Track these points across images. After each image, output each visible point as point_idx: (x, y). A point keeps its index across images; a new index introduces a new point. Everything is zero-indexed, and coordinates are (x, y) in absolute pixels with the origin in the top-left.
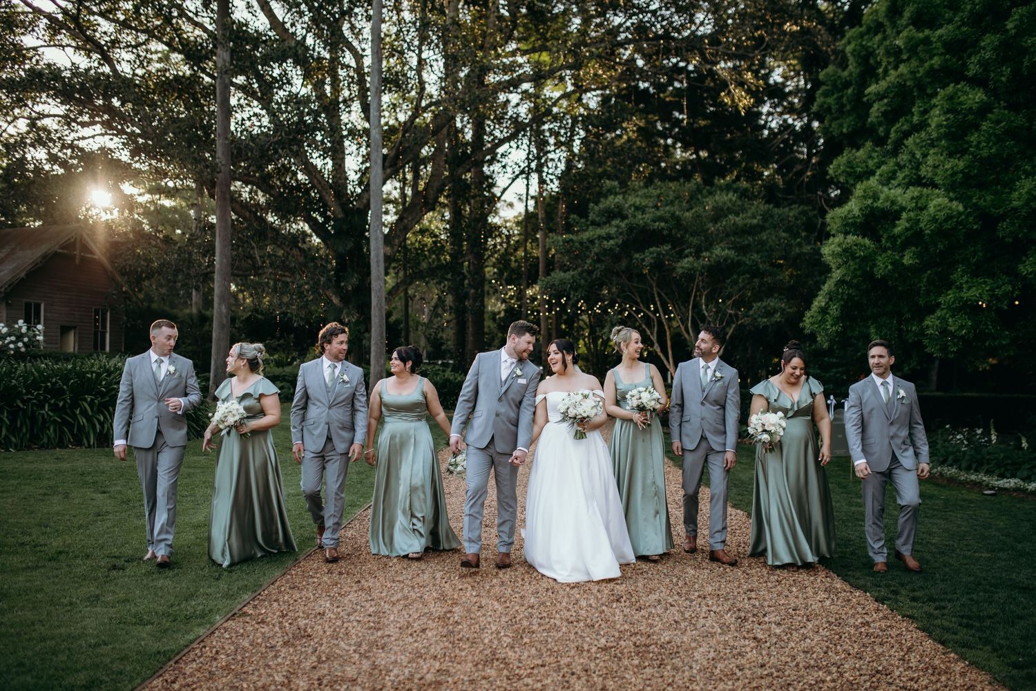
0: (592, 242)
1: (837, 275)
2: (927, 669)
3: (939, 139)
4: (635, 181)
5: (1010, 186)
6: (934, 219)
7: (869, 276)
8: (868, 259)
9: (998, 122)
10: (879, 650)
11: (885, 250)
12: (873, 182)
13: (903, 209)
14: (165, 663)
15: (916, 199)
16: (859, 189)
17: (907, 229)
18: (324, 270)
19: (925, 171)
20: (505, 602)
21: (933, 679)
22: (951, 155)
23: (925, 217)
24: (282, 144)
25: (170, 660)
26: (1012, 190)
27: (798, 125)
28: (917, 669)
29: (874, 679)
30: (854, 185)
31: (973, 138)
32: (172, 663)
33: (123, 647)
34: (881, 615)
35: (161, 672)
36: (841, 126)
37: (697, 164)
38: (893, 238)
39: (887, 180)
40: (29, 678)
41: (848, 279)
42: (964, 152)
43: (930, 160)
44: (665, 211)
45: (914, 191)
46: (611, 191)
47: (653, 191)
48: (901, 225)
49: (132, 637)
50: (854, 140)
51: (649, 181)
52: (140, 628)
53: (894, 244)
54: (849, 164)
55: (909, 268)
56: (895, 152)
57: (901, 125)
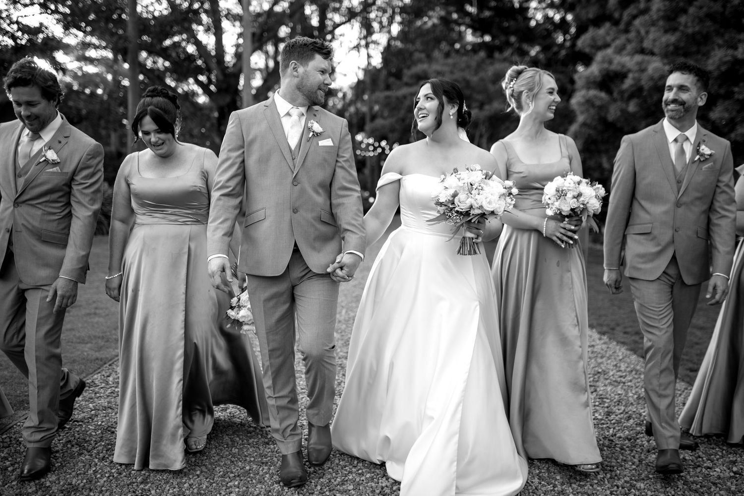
0: (405, 97)
1: (581, 118)
2: (632, 371)
3: (658, 20)
4: (436, 54)
5: (707, 55)
6: (651, 78)
7: (603, 121)
8: (603, 108)
9: (701, 8)
10: (599, 360)
11: (615, 100)
12: (609, 51)
13: (629, 71)
14: (102, 366)
15: (639, 64)
16: (599, 56)
17: (632, 86)
18: (209, 118)
19: (647, 44)
20: (341, 332)
21: (636, 376)
22: (666, 32)
23: (645, 77)
24: (177, 22)
25: (105, 364)
26: (708, 58)
27: (557, 17)
28: (625, 371)
29: (596, 377)
30: (595, 54)
31: (683, 19)
32: (107, 365)
33: (71, 356)
34: (602, 342)
35: (99, 371)
36: (587, 13)
37: (484, 45)
38: (622, 93)
39: (620, 50)
40: (6, 373)
41: (589, 121)
42: (674, 30)
43: (651, 36)
44: (458, 75)
45: (638, 58)
46: (420, 61)
47: (450, 61)
48: (628, 83)
49: (78, 350)
50: (597, 22)
51: (447, 55)
52: (83, 345)
53: (622, 97)
54: (593, 39)
55: (633, 115)
56: (627, 31)
57: (631, 10)
